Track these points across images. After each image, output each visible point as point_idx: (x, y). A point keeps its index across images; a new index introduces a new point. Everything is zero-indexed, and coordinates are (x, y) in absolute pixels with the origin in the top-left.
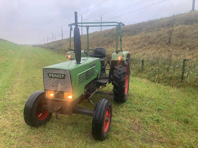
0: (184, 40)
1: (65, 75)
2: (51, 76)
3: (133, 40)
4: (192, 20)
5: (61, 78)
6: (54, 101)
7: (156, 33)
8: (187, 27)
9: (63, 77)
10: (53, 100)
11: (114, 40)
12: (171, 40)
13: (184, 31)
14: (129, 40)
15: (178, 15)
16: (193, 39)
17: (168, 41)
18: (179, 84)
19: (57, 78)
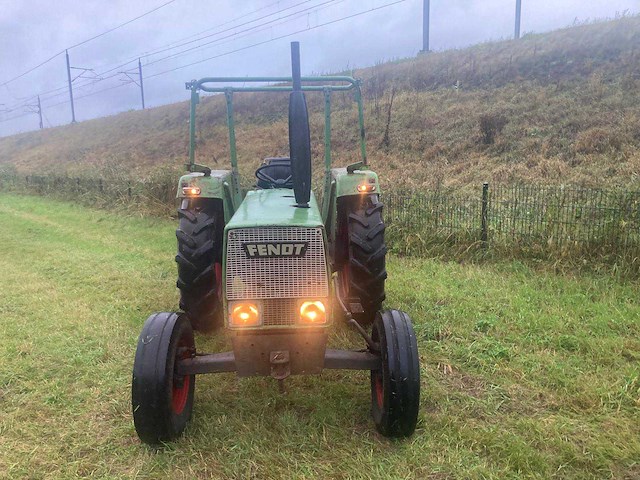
0: (425, 134)
1: (306, 244)
2: (257, 254)
3: (271, 138)
4: (432, 79)
5: (294, 255)
6: (259, 337)
7: (339, 113)
8: (424, 96)
9: (298, 252)
10: (257, 333)
11: (207, 137)
12: (389, 135)
13: (419, 110)
14: (260, 137)
15: (389, 63)
16: (448, 130)
17: (382, 137)
18: (479, 255)
19: (277, 256)
